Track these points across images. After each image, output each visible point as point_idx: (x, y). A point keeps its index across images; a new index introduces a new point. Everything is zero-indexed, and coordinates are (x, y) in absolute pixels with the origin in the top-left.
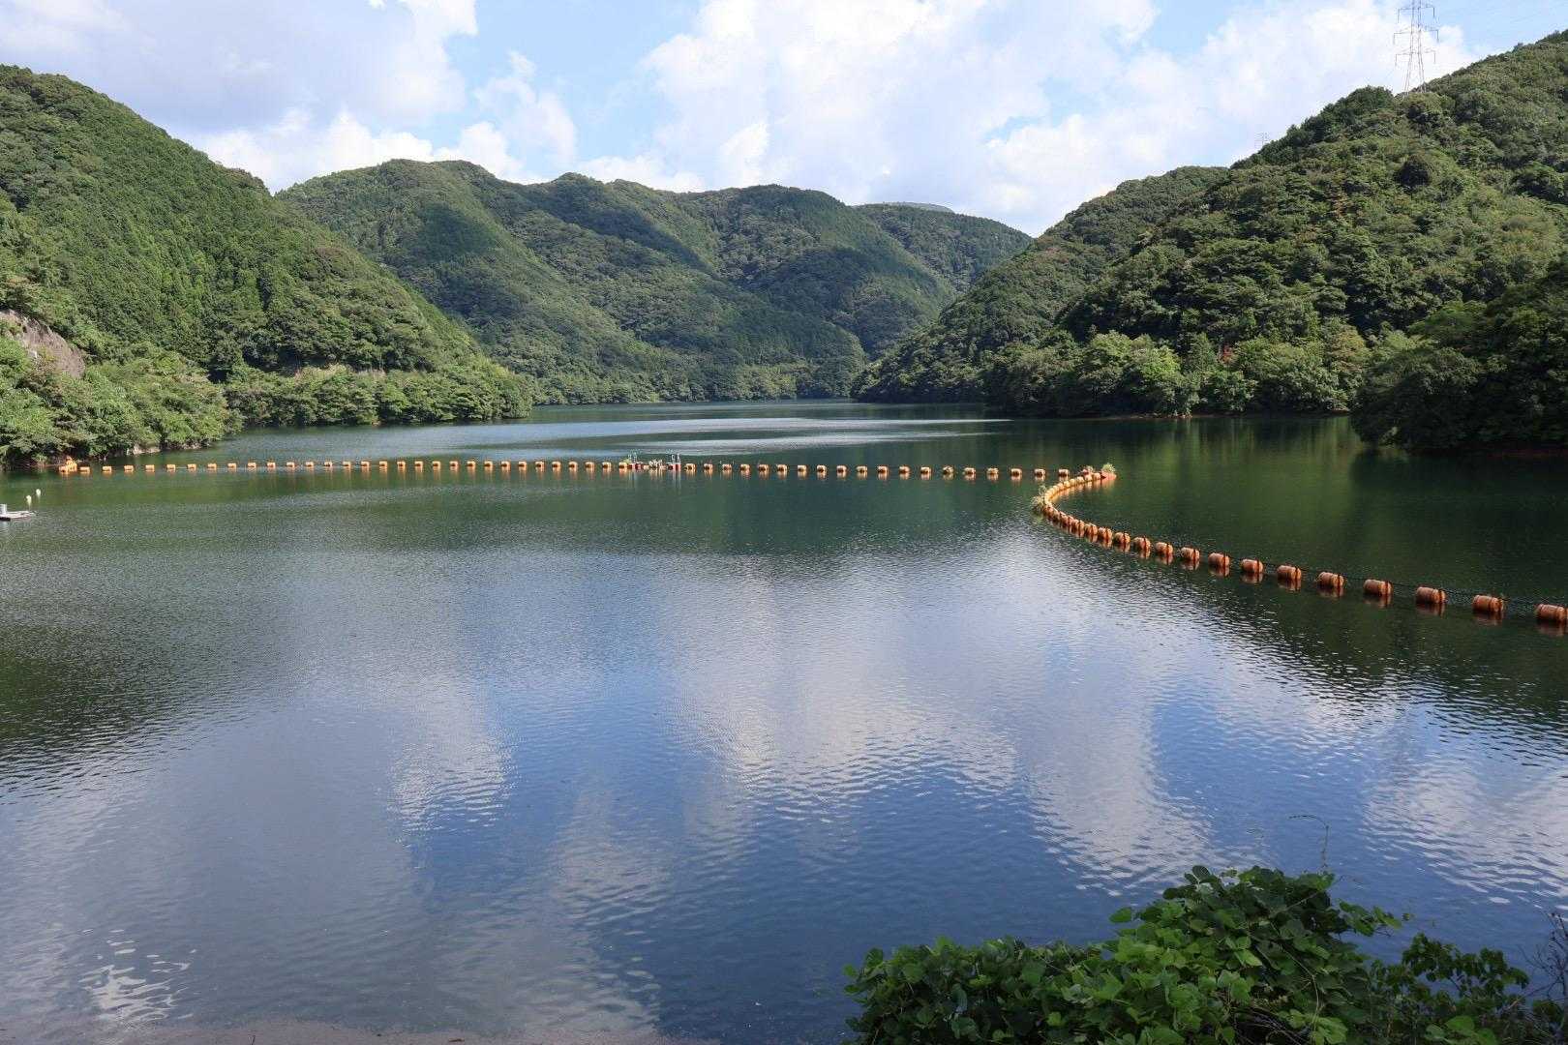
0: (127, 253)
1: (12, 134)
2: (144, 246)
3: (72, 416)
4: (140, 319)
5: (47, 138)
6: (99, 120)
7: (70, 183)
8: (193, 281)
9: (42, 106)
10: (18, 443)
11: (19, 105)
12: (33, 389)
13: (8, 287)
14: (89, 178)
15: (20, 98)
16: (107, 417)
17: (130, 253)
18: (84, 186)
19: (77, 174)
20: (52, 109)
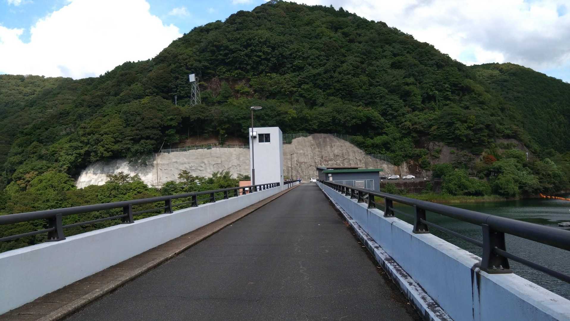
0: (534, 119)
1: (494, 84)
2: (540, 115)
3: (543, 178)
4: (540, 142)
5: (505, 84)
6: (522, 74)
7: (513, 97)
8: (559, 127)
9: (503, 74)
10: (527, 188)
11: (495, 74)
12: (529, 167)
13: (512, 130)
14: (520, 95)
15: (496, 72)
16: (555, 178)
17: (536, 119)
18: (518, 97)
19: (516, 94)
20: (506, 74)
